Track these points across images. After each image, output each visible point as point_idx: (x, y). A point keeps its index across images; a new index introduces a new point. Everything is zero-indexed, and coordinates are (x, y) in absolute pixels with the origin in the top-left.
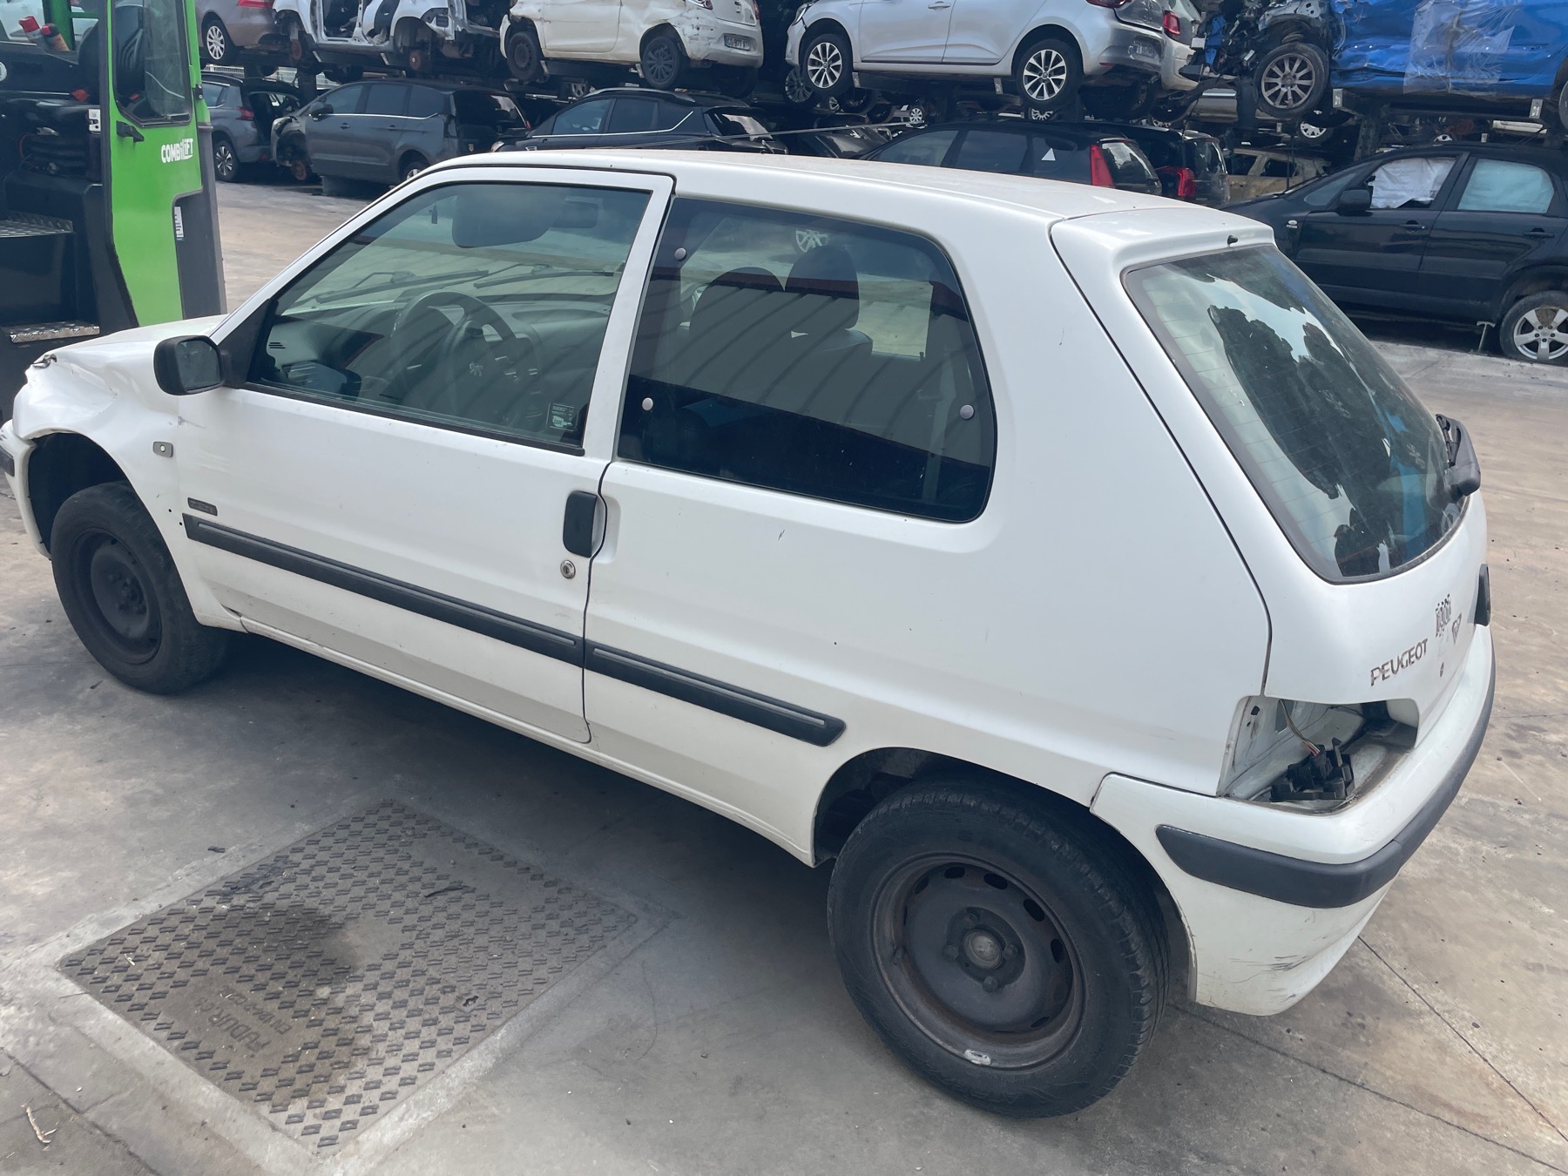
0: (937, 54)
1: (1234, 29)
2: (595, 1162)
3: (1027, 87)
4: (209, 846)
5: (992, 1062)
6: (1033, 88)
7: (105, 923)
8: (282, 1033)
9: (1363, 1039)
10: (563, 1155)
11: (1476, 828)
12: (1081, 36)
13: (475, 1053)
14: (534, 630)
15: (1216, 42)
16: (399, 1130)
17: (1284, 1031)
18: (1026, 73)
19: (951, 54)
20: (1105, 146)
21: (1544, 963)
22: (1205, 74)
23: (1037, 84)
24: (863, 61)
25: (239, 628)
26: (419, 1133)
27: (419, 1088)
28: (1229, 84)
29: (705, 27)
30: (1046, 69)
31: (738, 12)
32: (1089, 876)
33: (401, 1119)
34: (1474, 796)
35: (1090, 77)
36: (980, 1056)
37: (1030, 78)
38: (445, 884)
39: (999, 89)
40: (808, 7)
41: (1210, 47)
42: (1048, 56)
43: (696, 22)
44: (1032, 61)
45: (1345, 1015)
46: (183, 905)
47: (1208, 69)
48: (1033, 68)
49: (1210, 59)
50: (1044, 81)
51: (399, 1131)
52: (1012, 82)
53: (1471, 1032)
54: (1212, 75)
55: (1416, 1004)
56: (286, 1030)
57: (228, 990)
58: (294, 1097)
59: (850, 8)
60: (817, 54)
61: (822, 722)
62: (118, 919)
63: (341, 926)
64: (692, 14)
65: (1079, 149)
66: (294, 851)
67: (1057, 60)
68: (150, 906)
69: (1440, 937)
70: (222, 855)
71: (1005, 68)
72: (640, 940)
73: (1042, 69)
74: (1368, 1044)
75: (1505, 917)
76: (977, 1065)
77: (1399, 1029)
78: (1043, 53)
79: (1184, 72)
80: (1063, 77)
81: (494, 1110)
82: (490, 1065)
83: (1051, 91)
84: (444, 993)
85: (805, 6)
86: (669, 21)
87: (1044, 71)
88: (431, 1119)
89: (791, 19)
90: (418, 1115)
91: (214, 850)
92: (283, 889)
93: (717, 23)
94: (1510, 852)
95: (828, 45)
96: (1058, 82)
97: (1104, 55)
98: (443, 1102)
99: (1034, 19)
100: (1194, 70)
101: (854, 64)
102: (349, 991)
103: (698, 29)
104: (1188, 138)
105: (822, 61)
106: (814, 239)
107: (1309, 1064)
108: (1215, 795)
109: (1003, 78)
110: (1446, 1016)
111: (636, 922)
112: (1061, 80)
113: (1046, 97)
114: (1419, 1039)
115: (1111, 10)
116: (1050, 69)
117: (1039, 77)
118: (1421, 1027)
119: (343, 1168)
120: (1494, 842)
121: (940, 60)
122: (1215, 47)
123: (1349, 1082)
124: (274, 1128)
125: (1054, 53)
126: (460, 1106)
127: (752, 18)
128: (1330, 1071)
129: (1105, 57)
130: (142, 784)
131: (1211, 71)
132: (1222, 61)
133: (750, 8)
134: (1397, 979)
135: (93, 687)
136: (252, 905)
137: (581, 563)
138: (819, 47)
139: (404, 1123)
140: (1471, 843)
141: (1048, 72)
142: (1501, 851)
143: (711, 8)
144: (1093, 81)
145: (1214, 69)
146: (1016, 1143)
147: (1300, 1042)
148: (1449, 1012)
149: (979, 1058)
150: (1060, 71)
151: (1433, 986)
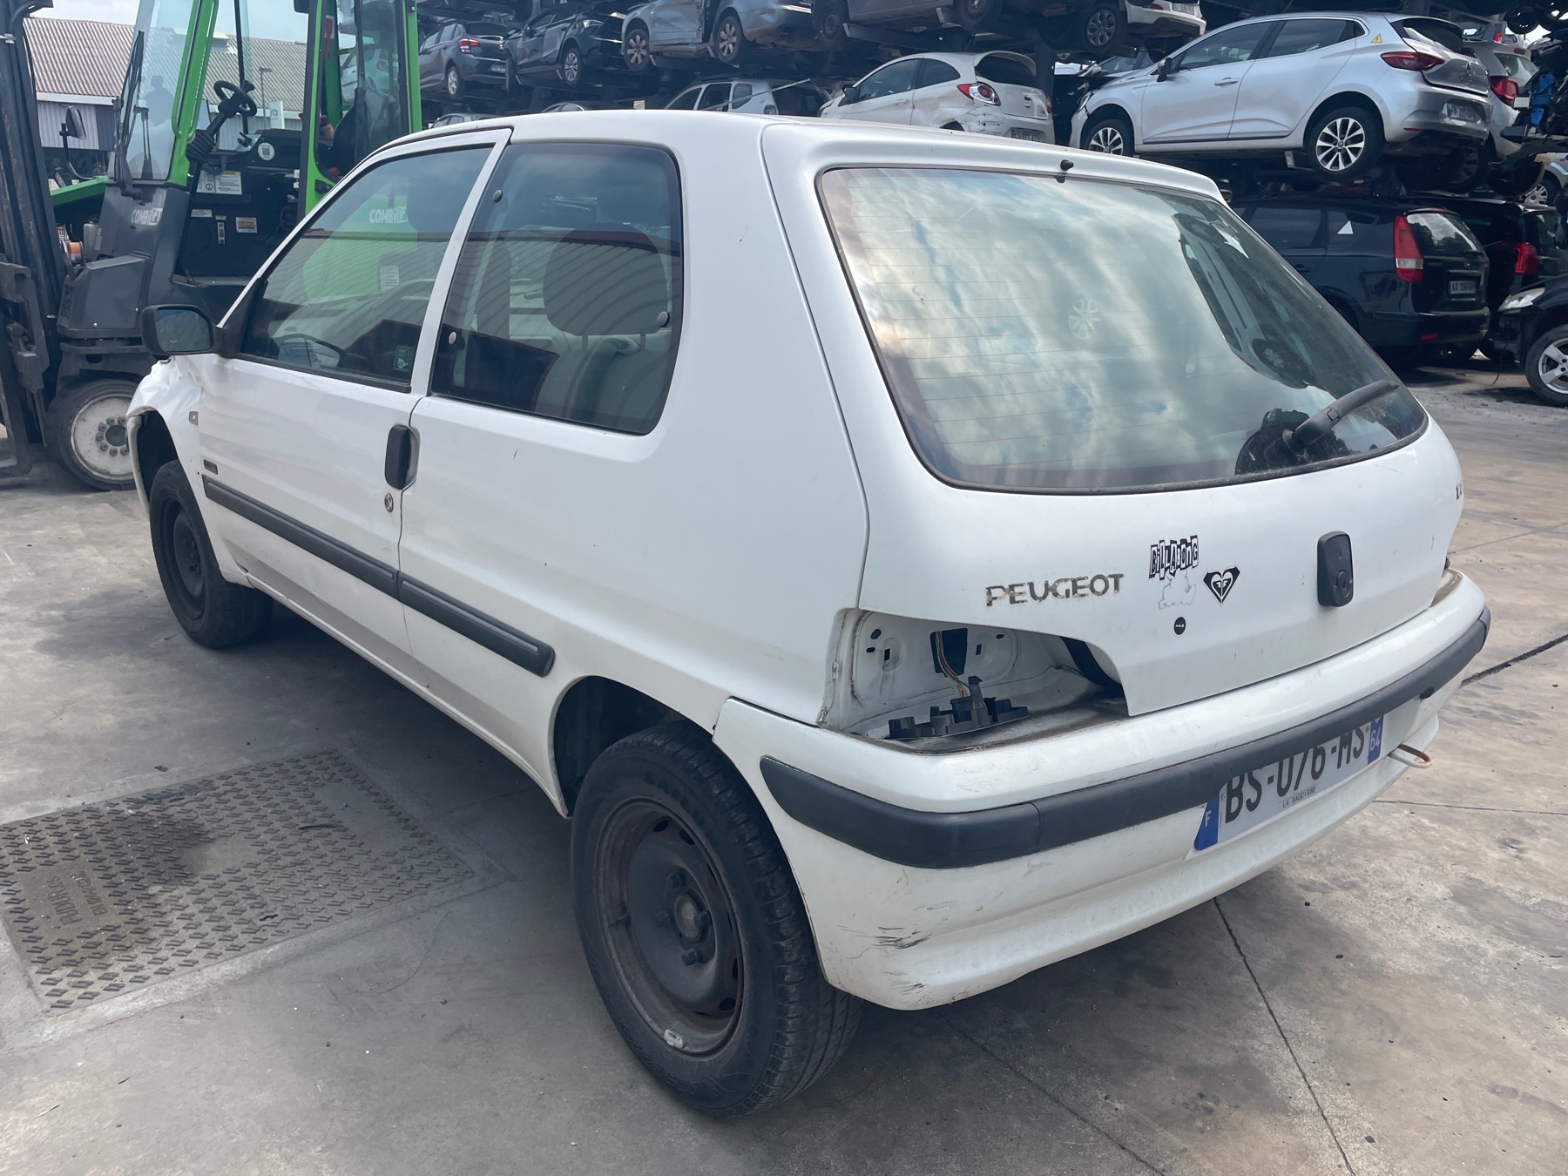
0: (1223, 130)
1: (1563, 85)
2: (269, 1070)
3: (1320, 158)
4: (158, 765)
5: (684, 1046)
6: (1327, 159)
7: (29, 810)
8: (96, 914)
9: (1200, 1124)
10: (246, 1059)
11: (1528, 931)
12: (1382, 101)
13: (238, 960)
14: (371, 565)
15: (1543, 101)
16: (126, 1007)
17: (1101, 1097)
18: (1320, 143)
19: (1238, 129)
20: (1411, 219)
21: (1521, 1089)
22: (1529, 135)
23: (1332, 153)
24: (1144, 143)
25: (245, 583)
26: (140, 1014)
27: (169, 978)
28: (1559, 145)
29: (992, 122)
30: (1342, 139)
31: (1028, 107)
32: (743, 826)
33: (134, 1000)
34: (1551, 898)
35: (1395, 144)
36: (675, 1037)
37: (1324, 149)
38: (326, 821)
39: (1290, 162)
40: (1092, 94)
41: (1537, 106)
42: (1345, 124)
43: (982, 119)
44: (1326, 130)
45: (1195, 1095)
46: (101, 806)
47: (1533, 130)
48: (1327, 138)
49: (1537, 118)
50: (1339, 151)
51: (124, 1009)
52: (1305, 154)
53: (1357, 1145)
54: (1539, 136)
55: (1301, 1098)
56: (101, 913)
57: (82, 874)
58: (63, 965)
59: (1133, 92)
60: (1098, 140)
61: (536, 649)
62: (43, 808)
63: (212, 840)
64: (979, 111)
65: (1379, 223)
66: (222, 778)
67: (1355, 128)
68: (75, 803)
69: (1389, 1036)
70: (162, 773)
71: (1297, 139)
72: (461, 894)
73: (1338, 138)
74: (1202, 1131)
75: (1503, 1030)
76: (671, 1046)
77: (1261, 1126)
78: (1339, 121)
79: (1506, 134)
80: (1361, 145)
81: (219, 1010)
82: (244, 972)
83: (1347, 160)
84: (253, 907)
85: (1089, 94)
86: (956, 120)
87: (1339, 140)
88: (159, 1005)
89: (1076, 109)
90: (151, 999)
91: (159, 768)
92: (188, 807)
93: (1005, 118)
94: (1559, 963)
95: (1110, 130)
96: (1355, 151)
97: (1412, 119)
98: (181, 994)
99: (1328, 88)
100: (1517, 132)
101: (1136, 147)
102: (176, 893)
103: (985, 125)
104: (1530, 210)
105: (1103, 146)
106: (1087, 324)
107: (1108, 1136)
108: (814, 724)
109: (1295, 150)
110: (1335, 1122)
111: (471, 878)
112: (1359, 149)
113: (1342, 167)
114: (1278, 1138)
115: (1419, 73)
116: (1346, 138)
117: (1333, 147)
118: (1291, 1126)
119: (56, 1027)
120: (1545, 950)
121: (1226, 136)
122: (1542, 106)
123: (1147, 1164)
124: (30, 985)
125: (1352, 121)
126: (193, 1000)
127: (1043, 112)
128: (1131, 1148)
129: (1412, 121)
130: (146, 713)
131: (1537, 132)
132: (1549, 120)
133: (1043, 104)
134: (1296, 1071)
135: (166, 639)
136: (152, 814)
137: (396, 493)
138: (1100, 133)
139: (135, 1003)
140: (1510, 947)
141: (1344, 141)
142: (1547, 960)
143: (999, 105)
144: (1399, 150)
145: (1542, 128)
146: (697, 1142)
147: (1113, 1112)
148: (1342, 1118)
149: (672, 1039)
150: (1358, 139)
151: (1341, 1086)
